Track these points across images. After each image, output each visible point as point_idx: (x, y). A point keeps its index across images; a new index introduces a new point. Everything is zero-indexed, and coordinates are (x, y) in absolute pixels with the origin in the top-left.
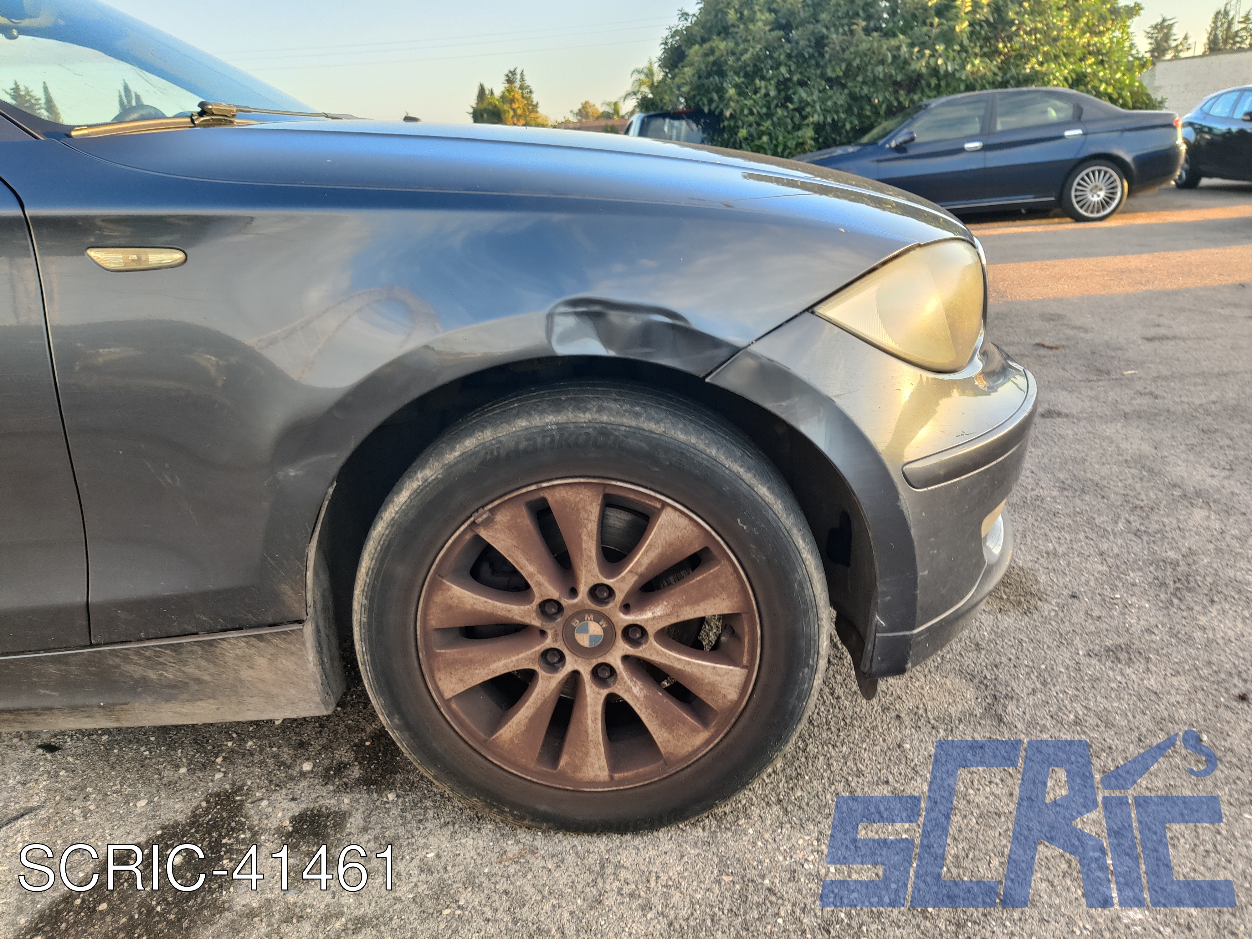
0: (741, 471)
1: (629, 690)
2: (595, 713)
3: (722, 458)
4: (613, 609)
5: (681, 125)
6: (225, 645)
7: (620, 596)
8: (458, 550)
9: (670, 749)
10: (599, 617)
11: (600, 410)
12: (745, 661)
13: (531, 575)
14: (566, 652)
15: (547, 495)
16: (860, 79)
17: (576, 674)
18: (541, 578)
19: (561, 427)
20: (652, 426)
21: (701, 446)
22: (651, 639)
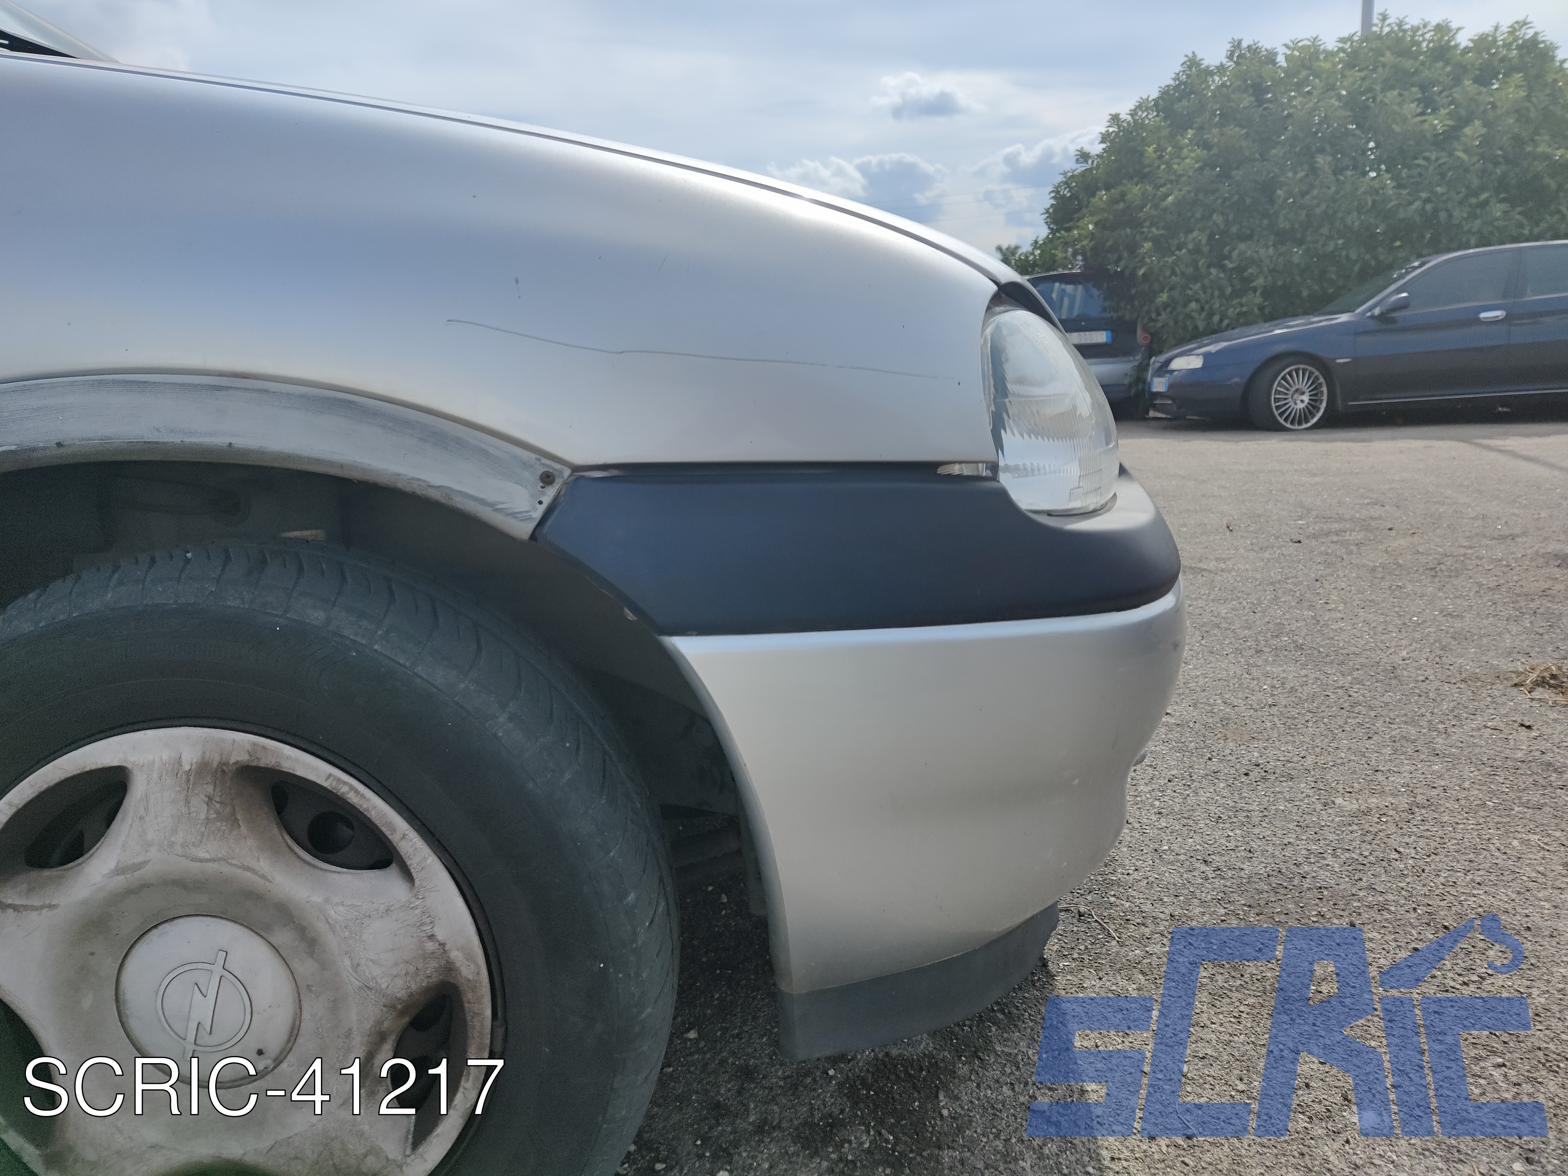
5: (1076, 290)
16: (1325, 231)
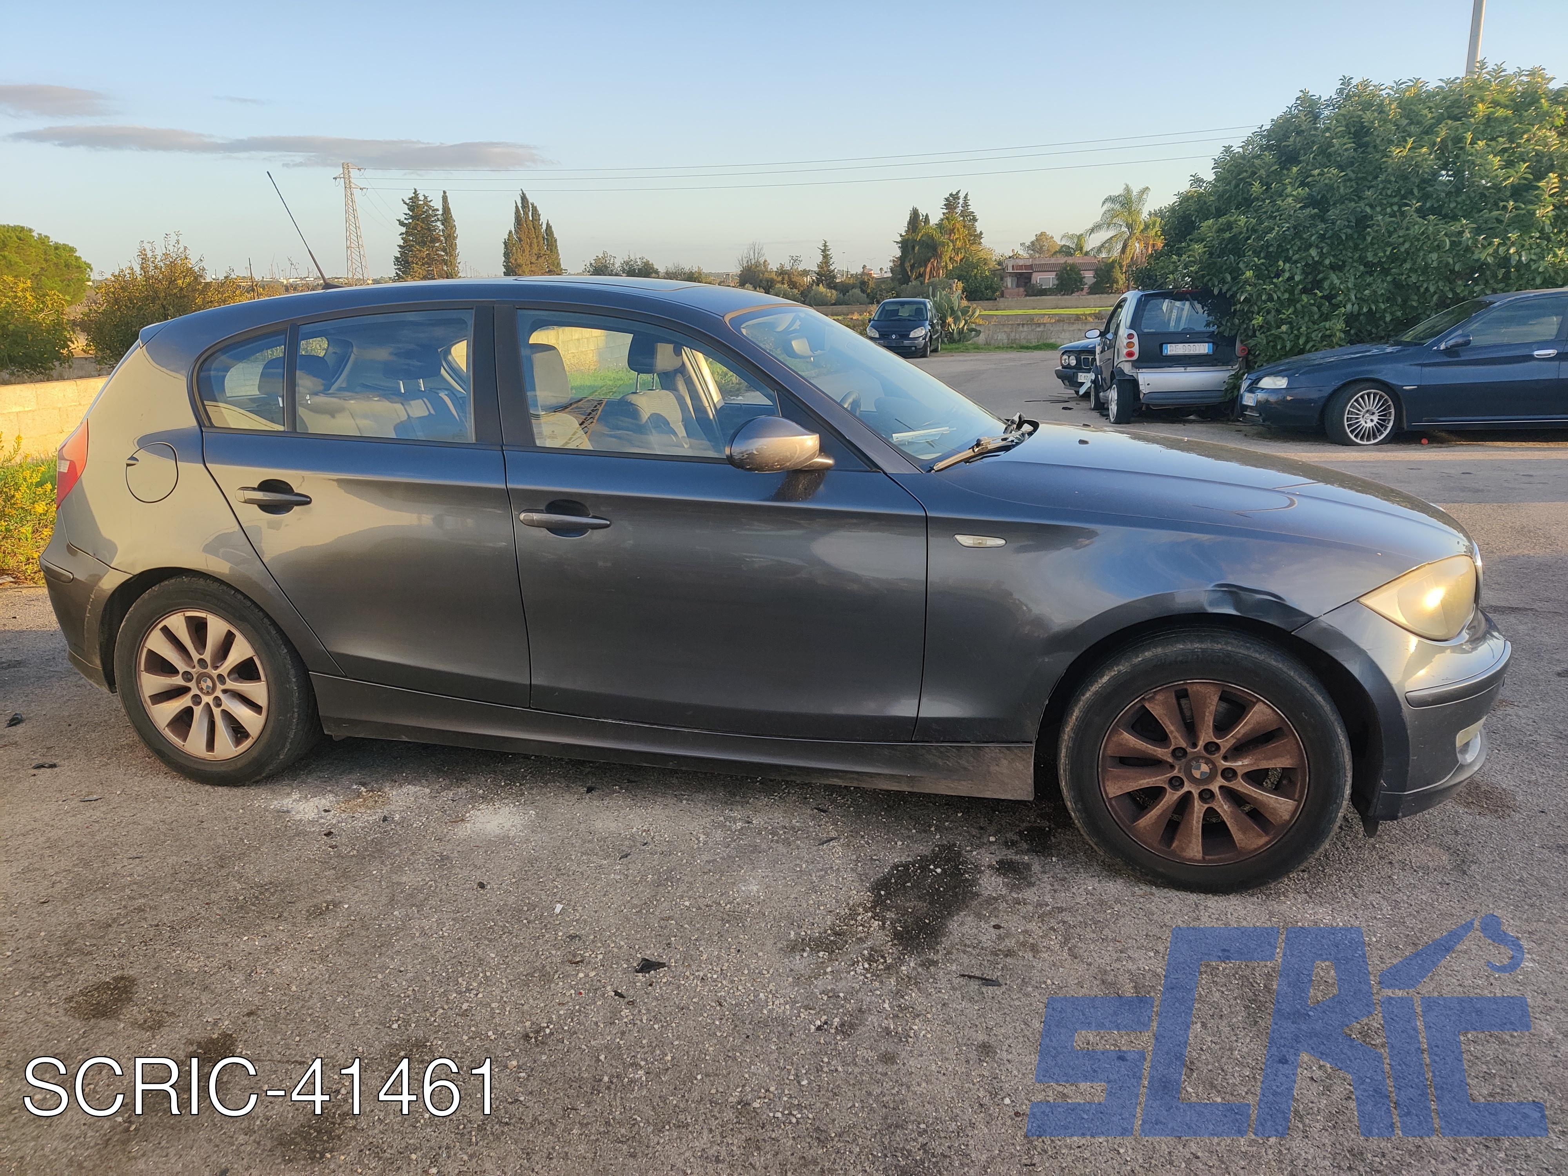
0: (1308, 686)
1: (1222, 806)
2: (1198, 817)
3: (1296, 678)
4: (1218, 758)
5: (1184, 305)
6: (987, 750)
7: (1223, 751)
8: (1132, 712)
9: (1243, 845)
10: (1208, 761)
11: (1227, 643)
12: (1296, 797)
13: (1172, 732)
14: (1185, 779)
15: (1188, 687)
17: (1189, 793)
18: (1177, 735)
19: (1203, 651)
20: (1257, 655)
21: (1285, 670)
22: (1240, 778)
